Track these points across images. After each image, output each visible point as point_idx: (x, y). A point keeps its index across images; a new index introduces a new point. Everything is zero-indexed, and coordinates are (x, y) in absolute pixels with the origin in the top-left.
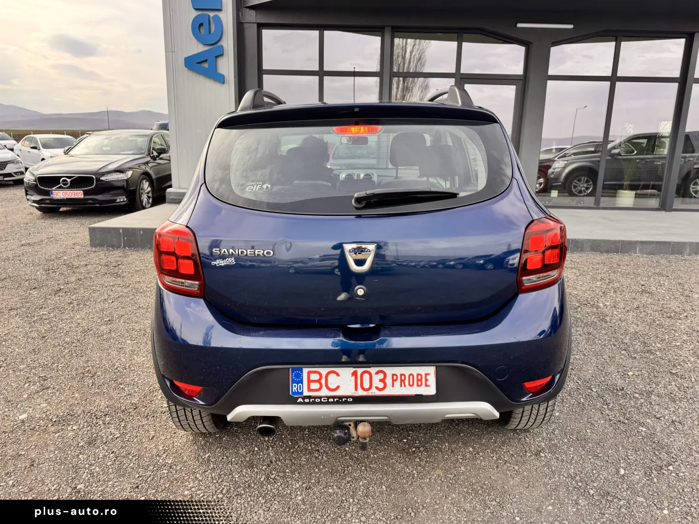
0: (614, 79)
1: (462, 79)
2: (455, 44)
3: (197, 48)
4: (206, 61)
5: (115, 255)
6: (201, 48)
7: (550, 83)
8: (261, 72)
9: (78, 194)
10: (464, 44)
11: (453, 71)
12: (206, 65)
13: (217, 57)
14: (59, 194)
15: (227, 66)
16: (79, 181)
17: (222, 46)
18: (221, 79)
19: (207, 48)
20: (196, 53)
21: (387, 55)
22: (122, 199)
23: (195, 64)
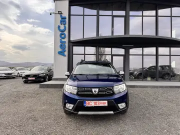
0: (143, 55)
2: (111, 49)
3: (60, 50)
4: (62, 52)
5: (45, 89)
7: (130, 56)
8: (73, 54)
9: (34, 79)
11: (111, 54)
13: (64, 52)
14: (30, 79)
15: (66, 53)
16: (34, 76)
17: (65, 50)
18: (65, 56)
19: (62, 50)
21: (97, 51)
22: (42, 80)
23: (60, 53)
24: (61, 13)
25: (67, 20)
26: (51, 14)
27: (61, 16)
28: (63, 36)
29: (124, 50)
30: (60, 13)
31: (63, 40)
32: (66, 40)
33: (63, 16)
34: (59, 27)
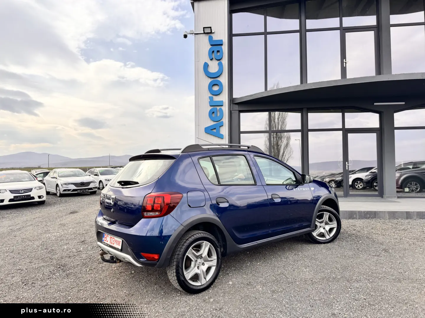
1: (346, 131)
2: (340, 114)
3: (211, 123)
4: (215, 129)
6: (213, 123)
7: (396, 131)
8: (240, 133)
10: (346, 114)
11: (341, 127)
12: (215, 131)
13: (220, 127)
15: (225, 131)
17: (222, 122)
18: (222, 138)
19: (215, 123)
20: (210, 125)
21: (304, 122)
23: (209, 131)
24: (211, 33)
25: (225, 48)
26: (185, 36)
27: (211, 39)
28: (216, 88)
29: (377, 116)
30: (208, 32)
31: (216, 99)
32: (224, 98)
33: (216, 37)
34: (206, 66)
